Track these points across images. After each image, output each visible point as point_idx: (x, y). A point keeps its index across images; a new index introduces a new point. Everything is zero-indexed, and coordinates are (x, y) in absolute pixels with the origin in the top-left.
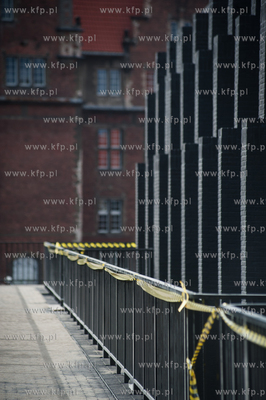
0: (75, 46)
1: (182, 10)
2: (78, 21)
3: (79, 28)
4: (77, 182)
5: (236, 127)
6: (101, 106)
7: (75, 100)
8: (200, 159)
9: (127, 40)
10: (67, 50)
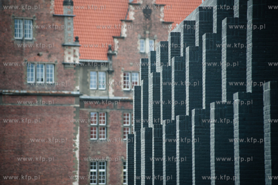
0: (75, 56)
1: (148, 32)
2: (77, 39)
3: (78, 44)
4: (76, 149)
5: (204, 108)
6: (92, 97)
7: (75, 93)
8: (178, 131)
9: (111, 52)
10: (69, 59)
